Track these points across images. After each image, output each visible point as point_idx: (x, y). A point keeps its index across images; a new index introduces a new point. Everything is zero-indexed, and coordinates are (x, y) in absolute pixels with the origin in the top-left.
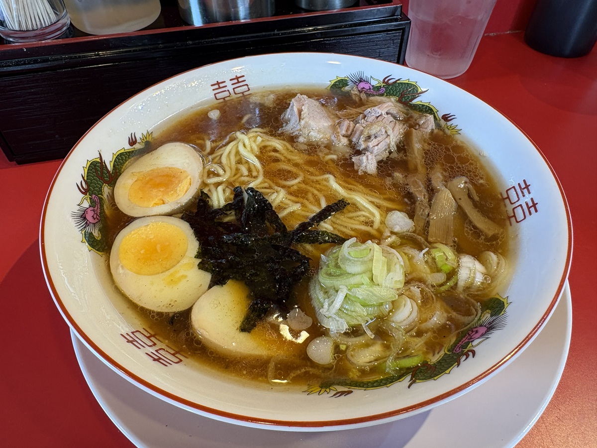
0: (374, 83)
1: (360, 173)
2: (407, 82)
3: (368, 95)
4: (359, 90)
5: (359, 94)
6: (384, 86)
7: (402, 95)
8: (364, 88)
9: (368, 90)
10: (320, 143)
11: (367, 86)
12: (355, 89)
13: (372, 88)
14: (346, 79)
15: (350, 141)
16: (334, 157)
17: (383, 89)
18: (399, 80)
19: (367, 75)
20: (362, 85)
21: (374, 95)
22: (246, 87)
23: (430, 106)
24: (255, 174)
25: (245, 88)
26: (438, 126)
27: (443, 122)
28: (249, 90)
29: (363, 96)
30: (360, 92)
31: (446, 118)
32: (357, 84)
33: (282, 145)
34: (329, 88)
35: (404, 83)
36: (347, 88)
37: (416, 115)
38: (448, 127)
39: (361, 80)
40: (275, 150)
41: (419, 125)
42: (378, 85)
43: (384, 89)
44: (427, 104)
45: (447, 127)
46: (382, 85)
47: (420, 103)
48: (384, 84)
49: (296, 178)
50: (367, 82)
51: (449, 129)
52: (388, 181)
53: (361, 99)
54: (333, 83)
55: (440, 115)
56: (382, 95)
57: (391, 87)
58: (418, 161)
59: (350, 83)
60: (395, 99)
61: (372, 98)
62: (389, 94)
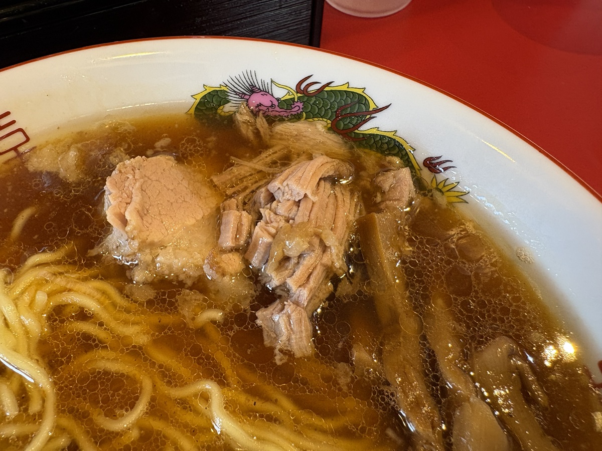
0: (279, 93)
1: (279, 359)
2: (344, 88)
3: (271, 121)
4: (252, 111)
5: (252, 120)
6: (299, 98)
7: (337, 117)
8: (261, 105)
9: (271, 109)
10: (182, 277)
11: (266, 101)
12: (243, 109)
13: (276, 103)
14: (223, 88)
15: (247, 262)
16: (218, 315)
17: (299, 104)
18: (328, 84)
19: (263, 77)
20: (256, 99)
21: (282, 120)
22: (20, 134)
23: (397, 139)
24: (35, 407)
25: (19, 138)
26: (418, 183)
27: (426, 174)
28: (28, 139)
29: (261, 122)
30: (255, 114)
31: (432, 164)
32: (247, 97)
33: (98, 296)
34: (193, 111)
35: (339, 91)
36: (228, 108)
37: (370, 159)
38: (440, 187)
39: (253, 89)
40: (83, 315)
41: (383, 193)
42: (288, 97)
43: (301, 105)
44: (390, 135)
45: (437, 185)
46: (296, 96)
47: (374, 132)
48: (299, 95)
49: (132, 406)
50: (265, 92)
51: (440, 191)
52: (343, 375)
53: (257, 133)
54: (198, 101)
55: (420, 157)
56: (297, 118)
57: (313, 99)
58: (398, 299)
59: (232, 97)
60: (325, 124)
61: (280, 128)
62: (312, 115)
